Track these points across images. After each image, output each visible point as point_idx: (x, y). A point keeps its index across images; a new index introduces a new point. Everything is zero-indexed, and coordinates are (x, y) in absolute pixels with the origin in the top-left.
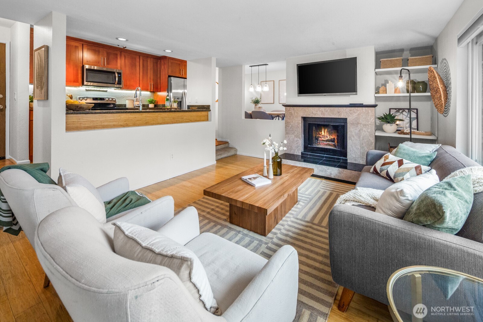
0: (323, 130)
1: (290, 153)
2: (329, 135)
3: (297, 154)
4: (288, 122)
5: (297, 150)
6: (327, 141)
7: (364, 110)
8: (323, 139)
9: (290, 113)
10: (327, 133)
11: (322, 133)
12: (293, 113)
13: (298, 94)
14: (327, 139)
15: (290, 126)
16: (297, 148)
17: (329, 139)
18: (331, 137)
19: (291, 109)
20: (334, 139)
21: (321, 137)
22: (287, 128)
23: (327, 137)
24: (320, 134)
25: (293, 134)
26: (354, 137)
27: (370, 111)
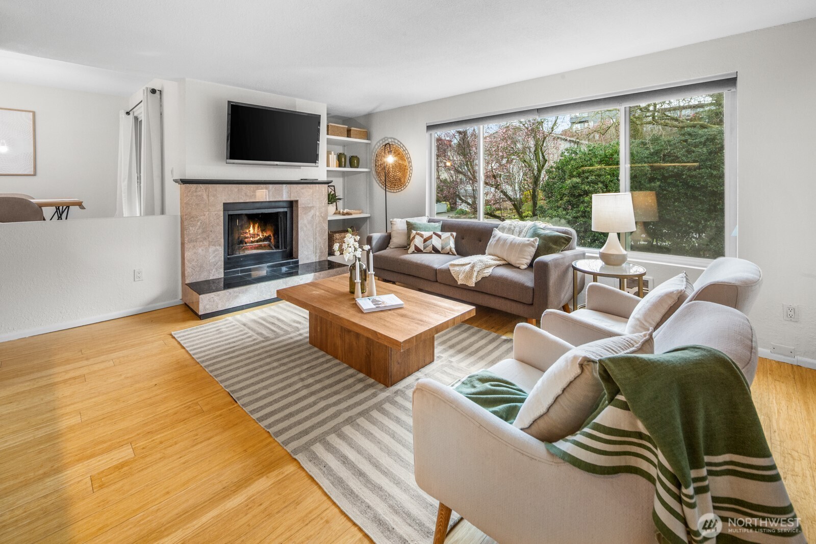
0: (251, 226)
1: (200, 280)
2: (262, 232)
3: (215, 278)
4: (192, 217)
5: (214, 270)
6: (257, 241)
7: (317, 188)
8: (251, 239)
9: (197, 196)
10: (258, 229)
11: (249, 231)
12: (205, 197)
13: (227, 159)
14: (258, 238)
15: (199, 223)
16: (215, 265)
17: (262, 237)
18: (265, 234)
19: (199, 189)
20: (270, 236)
21: (248, 237)
22: (191, 228)
23: (258, 235)
24: (246, 233)
25: (205, 239)
26: (306, 226)
27: (323, 190)
